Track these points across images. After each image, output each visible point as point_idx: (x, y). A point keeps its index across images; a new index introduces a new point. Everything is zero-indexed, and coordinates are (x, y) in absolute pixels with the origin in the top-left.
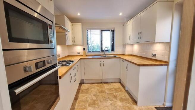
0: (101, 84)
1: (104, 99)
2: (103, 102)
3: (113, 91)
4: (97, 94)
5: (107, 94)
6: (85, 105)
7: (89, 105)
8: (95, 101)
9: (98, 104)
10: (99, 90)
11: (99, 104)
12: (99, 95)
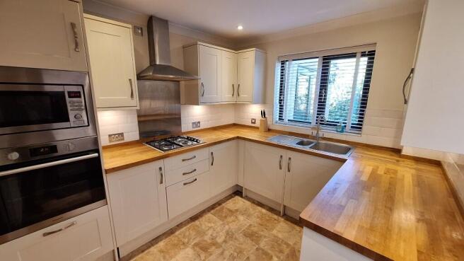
0: (276, 217)
1: (236, 254)
2: (224, 258)
3: (281, 251)
4: (236, 235)
5: (257, 249)
6: (191, 240)
7: (196, 245)
8: (214, 244)
9: (211, 255)
10: (253, 228)
11: (212, 257)
12: (236, 239)
